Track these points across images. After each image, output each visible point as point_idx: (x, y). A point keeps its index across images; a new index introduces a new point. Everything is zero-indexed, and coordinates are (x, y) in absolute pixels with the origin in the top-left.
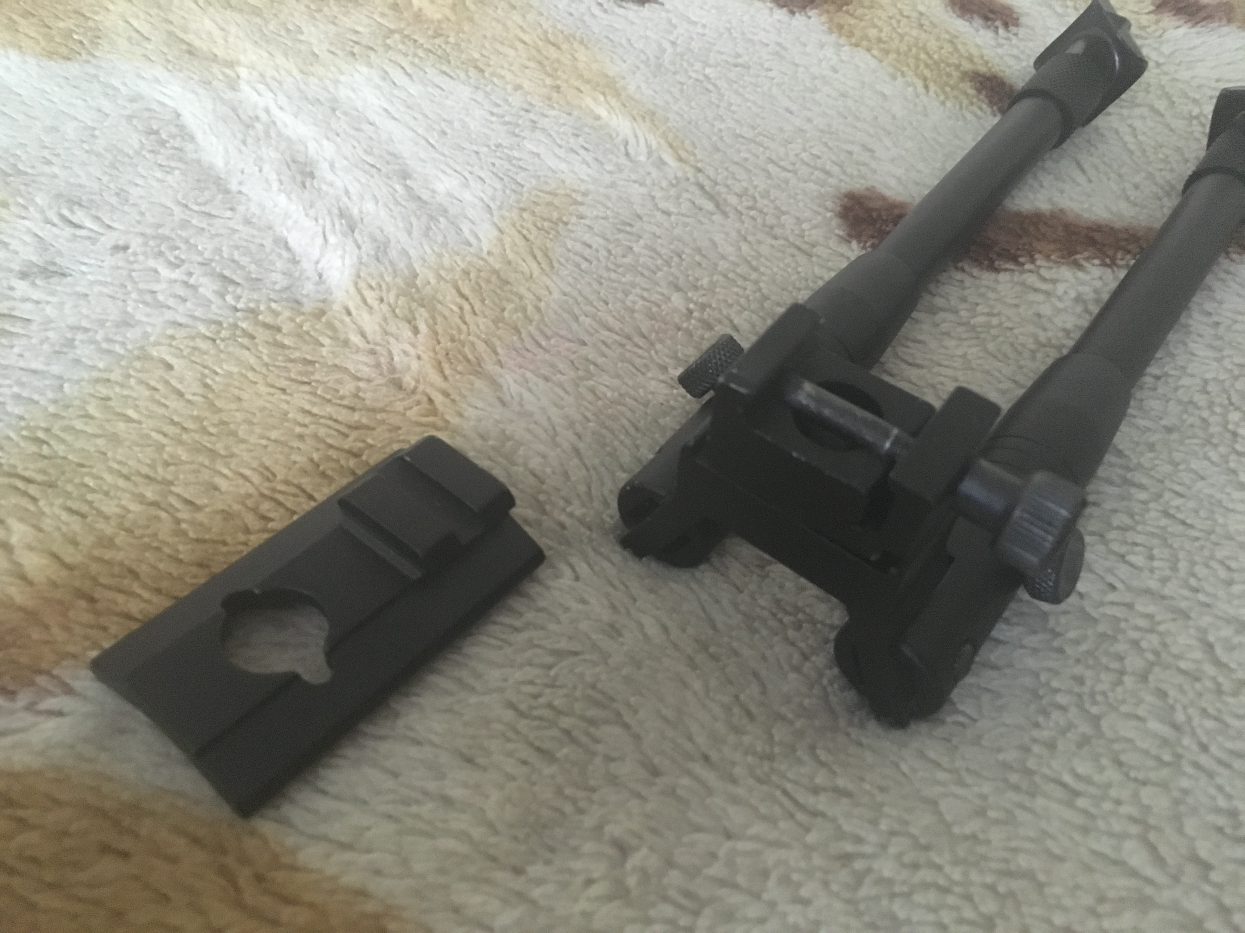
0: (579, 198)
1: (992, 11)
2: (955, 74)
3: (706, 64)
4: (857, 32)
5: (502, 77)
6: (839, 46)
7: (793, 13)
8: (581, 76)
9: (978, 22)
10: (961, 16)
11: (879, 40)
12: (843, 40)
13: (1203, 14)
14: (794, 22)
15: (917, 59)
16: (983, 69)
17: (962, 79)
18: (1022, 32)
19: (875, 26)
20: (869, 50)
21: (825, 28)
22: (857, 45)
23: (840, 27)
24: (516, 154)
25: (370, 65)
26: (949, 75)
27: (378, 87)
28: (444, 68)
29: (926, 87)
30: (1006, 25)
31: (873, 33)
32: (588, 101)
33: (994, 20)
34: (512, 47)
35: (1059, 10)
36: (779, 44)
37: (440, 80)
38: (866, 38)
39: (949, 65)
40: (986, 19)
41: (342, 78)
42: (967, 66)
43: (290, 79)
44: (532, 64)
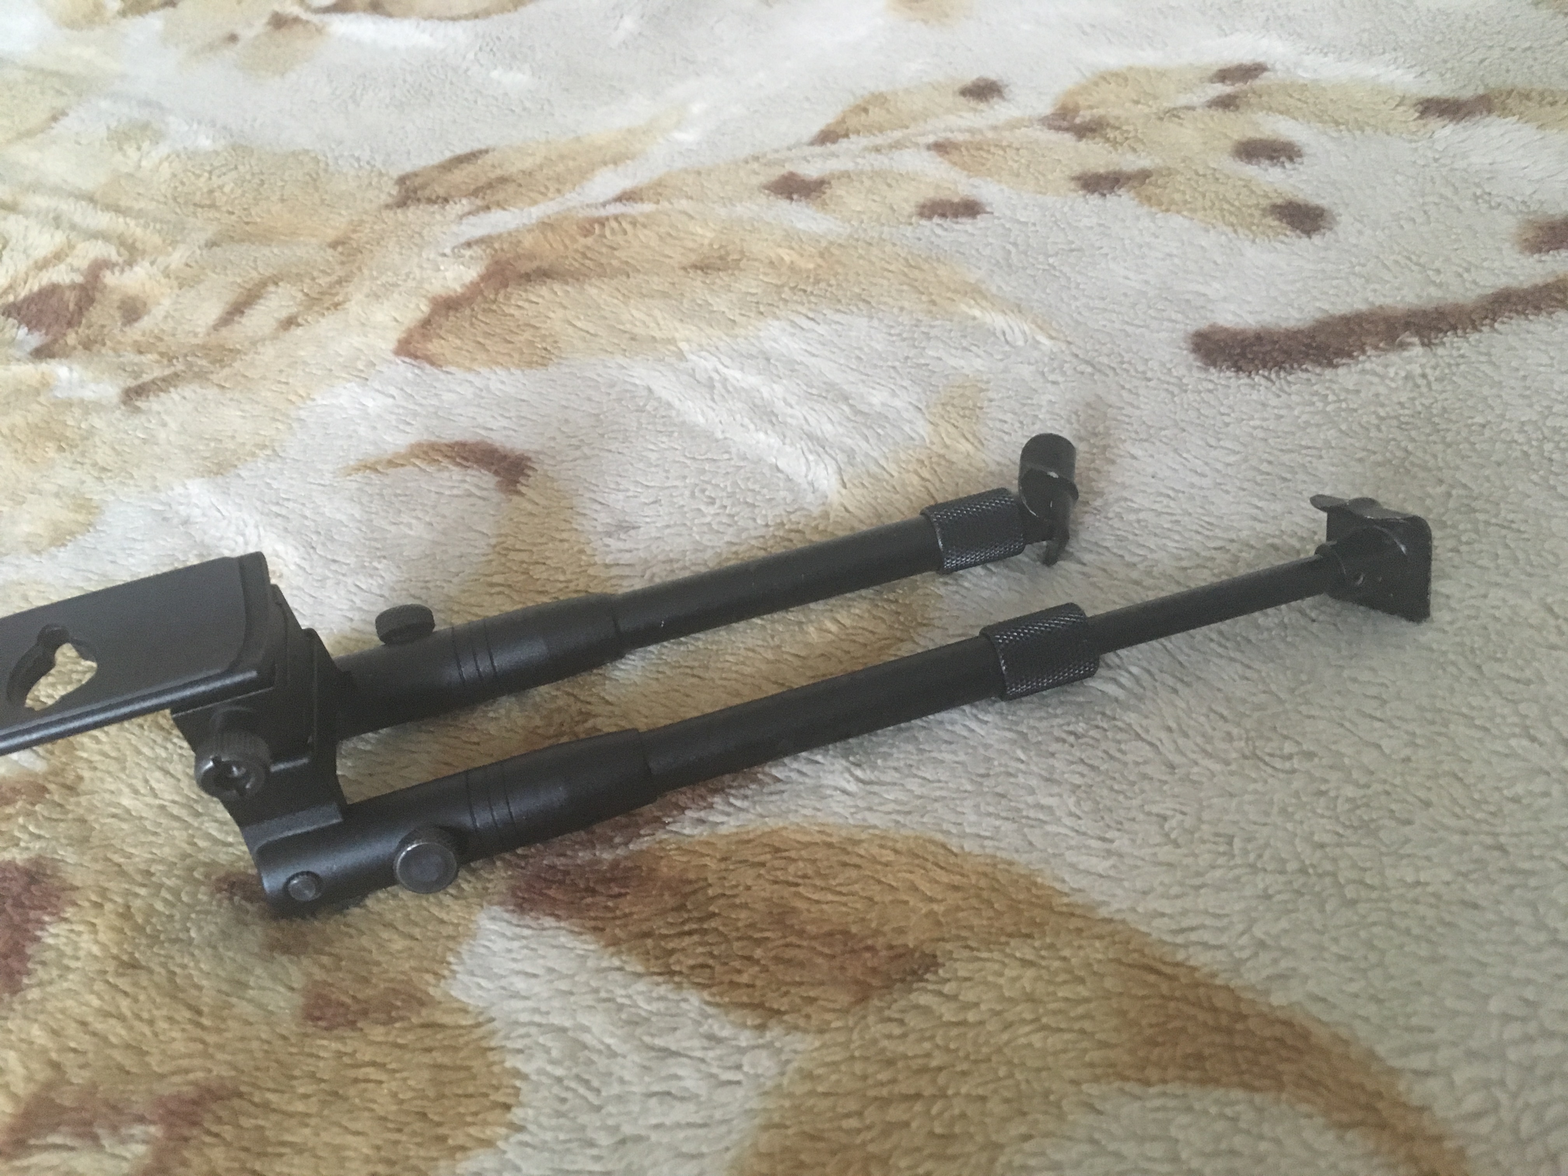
0: (984, 386)
1: (1275, 151)
2: (1257, 213)
3: (1048, 256)
4: (1165, 200)
5: (885, 303)
6: (1152, 215)
7: (1104, 195)
8: (948, 289)
9: (1266, 163)
10: (1250, 162)
11: (1185, 202)
12: (1154, 209)
14: (1109, 204)
15: (1222, 210)
16: (1279, 201)
17: (1264, 216)
18: (1305, 160)
19: (1178, 191)
20: (1179, 212)
21: (1136, 202)
22: (1167, 210)
23: (1149, 199)
24: (923, 361)
25: (778, 319)
26: (1251, 215)
27: (793, 335)
28: (839, 307)
29: (1235, 231)
30: (1291, 159)
31: (1177, 197)
32: (964, 308)
33: (1278, 158)
34: (884, 277)
35: (1335, 135)
36: (1100, 225)
37: (838, 317)
38: (1172, 202)
39: (1249, 207)
40: (1271, 158)
41: (761, 334)
42: (1265, 203)
43: (722, 344)
44: (905, 287)
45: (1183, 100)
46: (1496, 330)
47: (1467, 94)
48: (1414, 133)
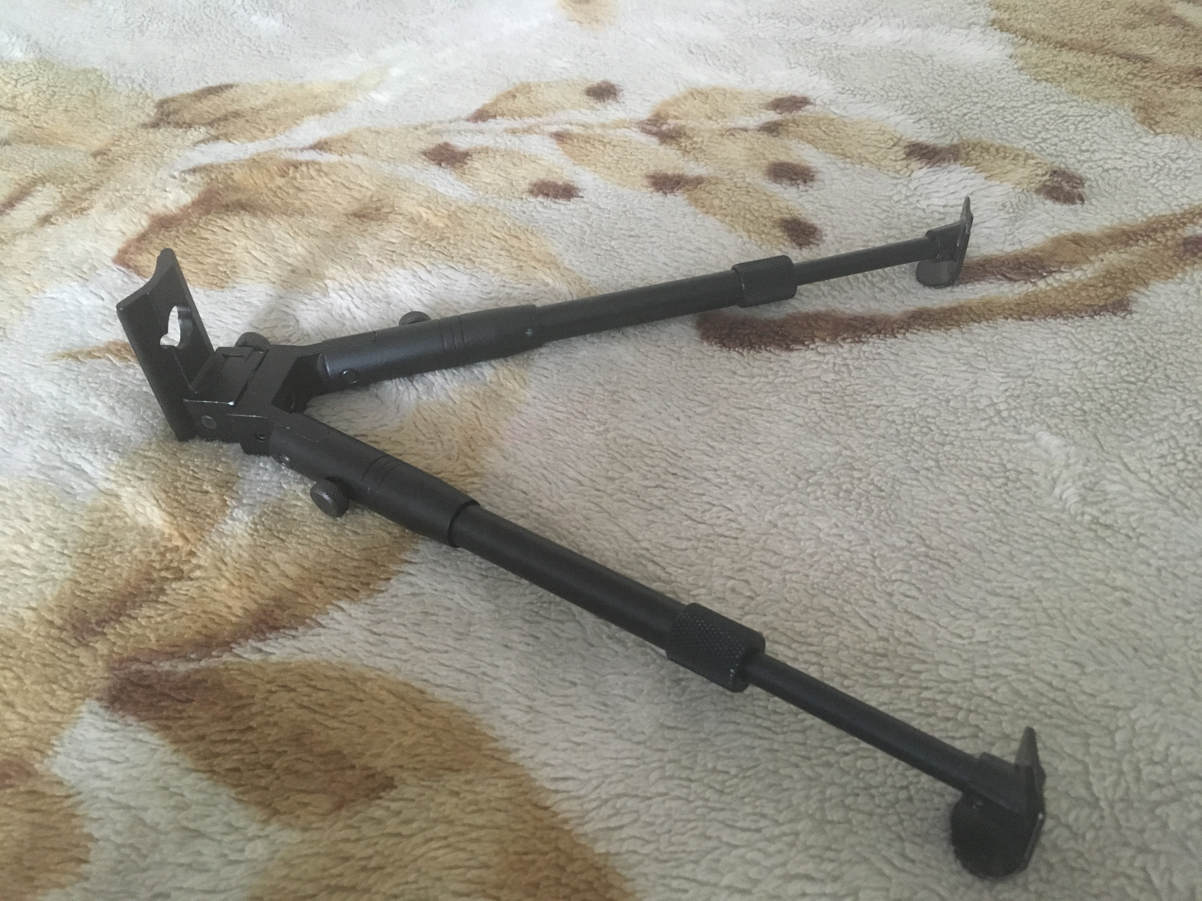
1: (796, 174)
2: (769, 224)
3: (612, 238)
4: (707, 203)
5: (486, 265)
6: (695, 214)
7: (666, 194)
8: (534, 258)
9: (786, 182)
10: (775, 182)
11: (721, 208)
12: (697, 211)
13: (937, 158)
14: (667, 201)
15: (744, 217)
16: (787, 216)
17: (773, 227)
18: (815, 184)
19: (718, 197)
20: (715, 215)
21: (686, 203)
22: (707, 213)
23: (696, 200)
26: (765, 225)
27: (412, 284)
28: (450, 264)
29: (750, 237)
30: (805, 182)
31: (716, 202)
34: (490, 242)
35: (842, 166)
36: (657, 218)
37: (448, 272)
38: (712, 206)
39: (765, 218)
40: (792, 179)
41: (389, 279)
42: (777, 216)
43: (358, 285)
44: (503, 253)
45: (742, 122)
46: (906, 338)
47: (945, 142)
48: (898, 172)
